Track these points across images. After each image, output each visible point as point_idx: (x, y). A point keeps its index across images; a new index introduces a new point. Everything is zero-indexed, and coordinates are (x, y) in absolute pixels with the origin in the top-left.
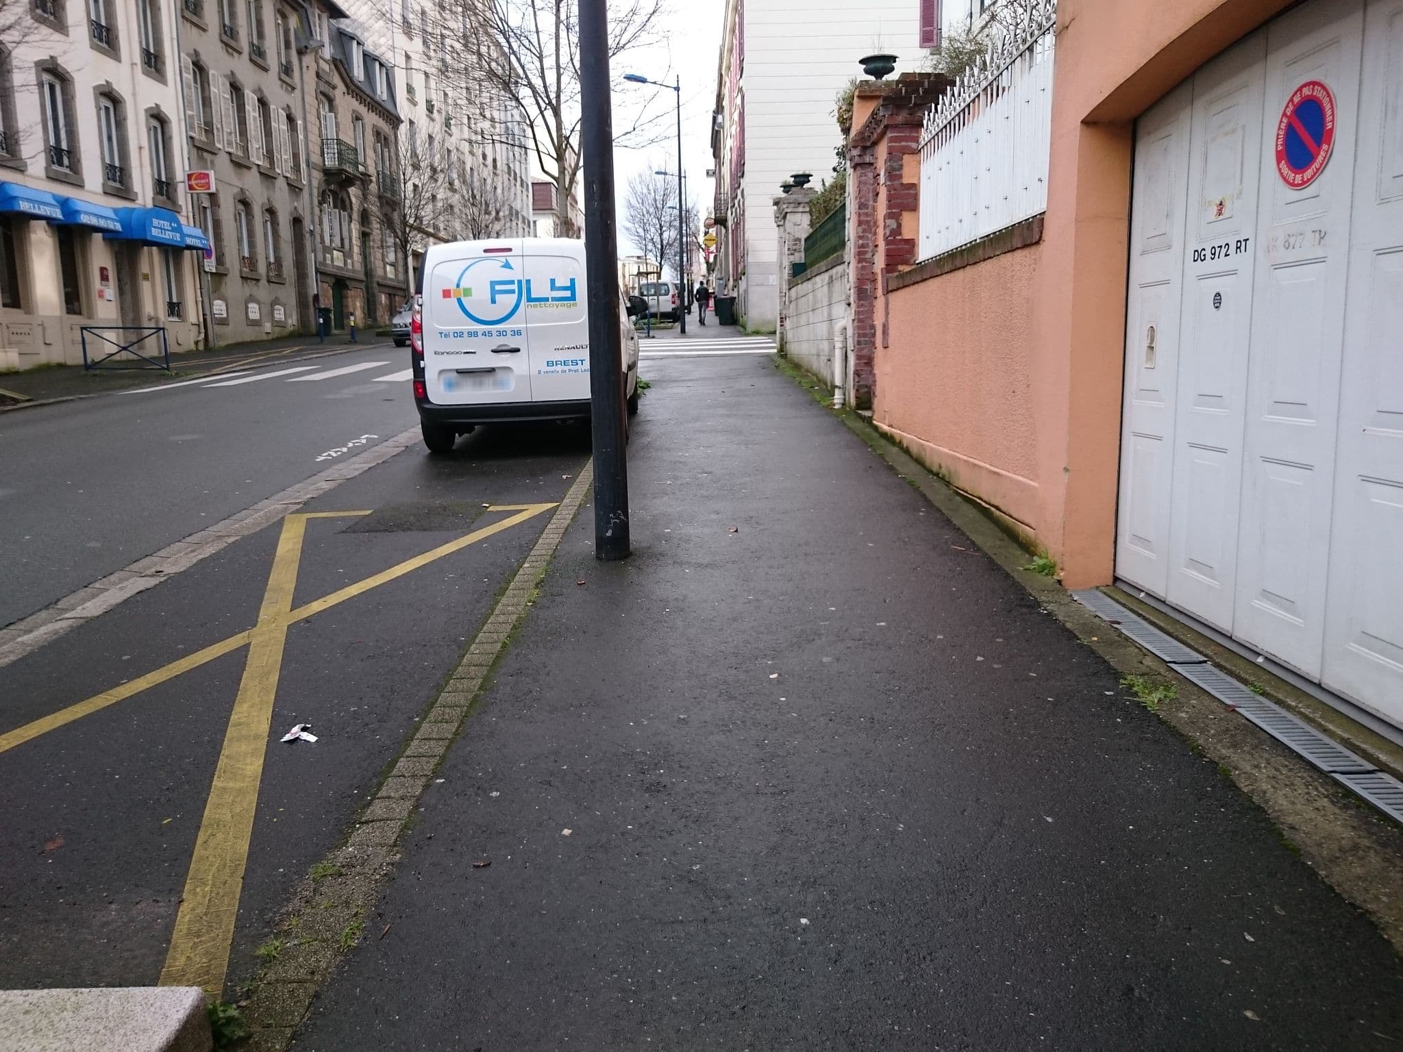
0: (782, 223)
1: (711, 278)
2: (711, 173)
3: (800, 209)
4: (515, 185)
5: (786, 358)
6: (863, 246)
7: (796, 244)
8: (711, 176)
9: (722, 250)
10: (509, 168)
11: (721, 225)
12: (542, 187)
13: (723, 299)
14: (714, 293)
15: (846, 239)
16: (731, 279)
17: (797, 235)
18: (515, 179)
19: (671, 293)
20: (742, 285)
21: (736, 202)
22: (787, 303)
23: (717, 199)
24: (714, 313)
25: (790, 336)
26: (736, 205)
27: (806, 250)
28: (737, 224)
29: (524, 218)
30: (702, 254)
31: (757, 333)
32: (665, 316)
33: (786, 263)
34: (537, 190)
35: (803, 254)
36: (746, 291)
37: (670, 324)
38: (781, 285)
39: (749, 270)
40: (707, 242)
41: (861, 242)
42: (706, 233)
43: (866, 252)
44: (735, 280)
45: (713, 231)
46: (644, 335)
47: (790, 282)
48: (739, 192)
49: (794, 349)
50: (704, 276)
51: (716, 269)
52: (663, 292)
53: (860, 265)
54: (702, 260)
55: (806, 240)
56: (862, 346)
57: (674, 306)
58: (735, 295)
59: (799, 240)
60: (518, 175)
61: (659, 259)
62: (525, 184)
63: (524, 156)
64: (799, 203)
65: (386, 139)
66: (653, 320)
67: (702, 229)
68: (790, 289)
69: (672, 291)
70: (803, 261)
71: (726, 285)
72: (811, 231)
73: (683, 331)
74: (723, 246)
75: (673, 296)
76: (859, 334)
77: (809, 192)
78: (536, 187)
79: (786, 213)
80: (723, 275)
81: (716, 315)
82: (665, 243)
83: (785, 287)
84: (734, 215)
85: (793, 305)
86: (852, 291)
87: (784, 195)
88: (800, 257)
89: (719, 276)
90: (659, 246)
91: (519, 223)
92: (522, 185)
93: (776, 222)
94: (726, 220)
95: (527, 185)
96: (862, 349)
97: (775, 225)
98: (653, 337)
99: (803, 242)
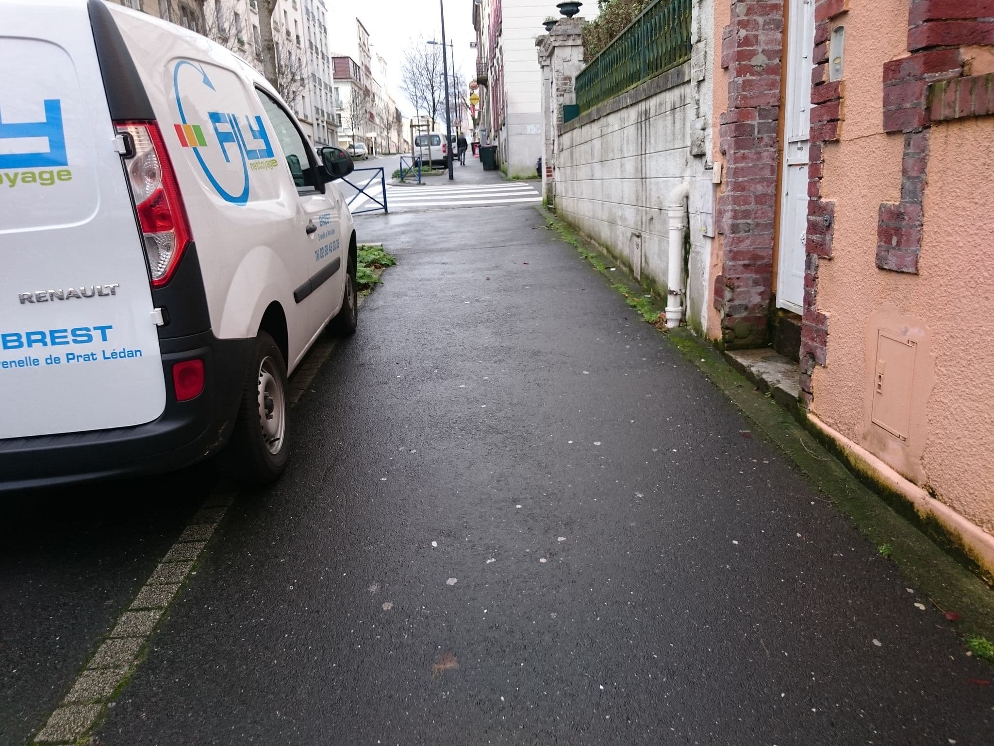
0: (548, 62)
1: (476, 131)
2: (473, 45)
3: (570, 43)
4: (317, 58)
5: (555, 213)
6: (747, 41)
7: (566, 84)
8: (474, 47)
9: (485, 107)
10: (311, 43)
11: (483, 84)
12: (342, 60)
13: (486, 148)
14: (479, 143)
15: (694, 39)
16: (493, 130)
17: (567, 73)
18: (317, 53)
19: (442, 143)
20: (503, 135)
21: (495, 61)
22: (556, 151)
23: (479, 64)
24: (479, 159)
25: (560, 188)
26: (495, 64)
27: (578, 90)
28: (496, 81)
29: (326, 85)
30: (469, 112)
31: (517, 178)
32: (436, 163)
33: (554, 106)
34: (338, 63)
35: (574, 95)
36: (506, 140)
37: (441, 171)
38: (547, 132)
39: (510, 121)
40: (473, 101)
41: (743, 33)
42: (471, 94)
43: (753, 54)
44: (496, 131)
45: (477, 92)
46: (416, 182)
47: (559, 127)
48: (497, 51)
49: (566, 203)
50: (471, 130)
51: (480, 123)
52: (436, 143)
53: (740, 80)
54: (470, 118)
55: (577, 78)
56: (742, 234)
57: (445, 154)
58: (496, 144)
59: (570, 79)
60: (320, 50)
61: (432, 115)
62: (326, 58)
63: (323, 35)
64: (569, 36)
65: (192, 13)
66: (426, 168)
67: (469, 91)
68: (560, 136)
69: (443, 141)
70: (574, 103)
71: (488, 136)
72: (584, 66)
73: (451, 177)
74: (485, 104)
75: (444, 146)
76: (735, 211)
77: (579, 22)
78: (337, 61)
79: (554, 47)
80: (486, 127)
81: (481, 160)
82: (436, 100)
83: (554, 133)
84: (493, 73)
85: (566, 154)
86: (710, 131)
87: (547, 33)
88: (570, 99)
89: (483, 128)
90: (432, 104)
91: (323, 88)
92: (323, 58)
93: (540, 63)
94: (487, 80)
95: (328, 58)
96: (740, 241)
97: (539, 66)
98: (424, 184)
99: (574, 81)
